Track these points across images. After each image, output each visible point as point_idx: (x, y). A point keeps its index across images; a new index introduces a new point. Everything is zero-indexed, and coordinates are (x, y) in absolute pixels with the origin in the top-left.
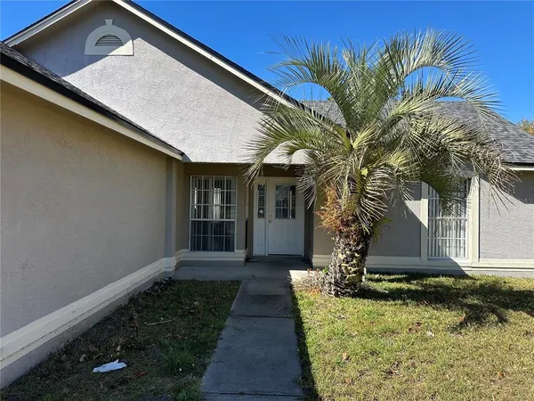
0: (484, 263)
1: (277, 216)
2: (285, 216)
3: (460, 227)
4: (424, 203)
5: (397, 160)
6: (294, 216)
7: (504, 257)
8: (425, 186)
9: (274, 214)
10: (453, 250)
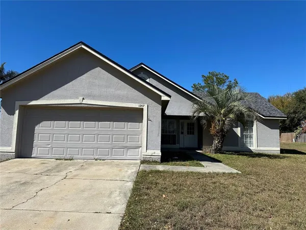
0: (259, 148)
1: (188, 134)
2: (191, 134)
3: (251, 137)
4: (239, 129)
5: (231, 116)
6: (193, 134)
7: (265, 147)
8: (239, 123)
9: (186, 133)
10: (249, 145)
